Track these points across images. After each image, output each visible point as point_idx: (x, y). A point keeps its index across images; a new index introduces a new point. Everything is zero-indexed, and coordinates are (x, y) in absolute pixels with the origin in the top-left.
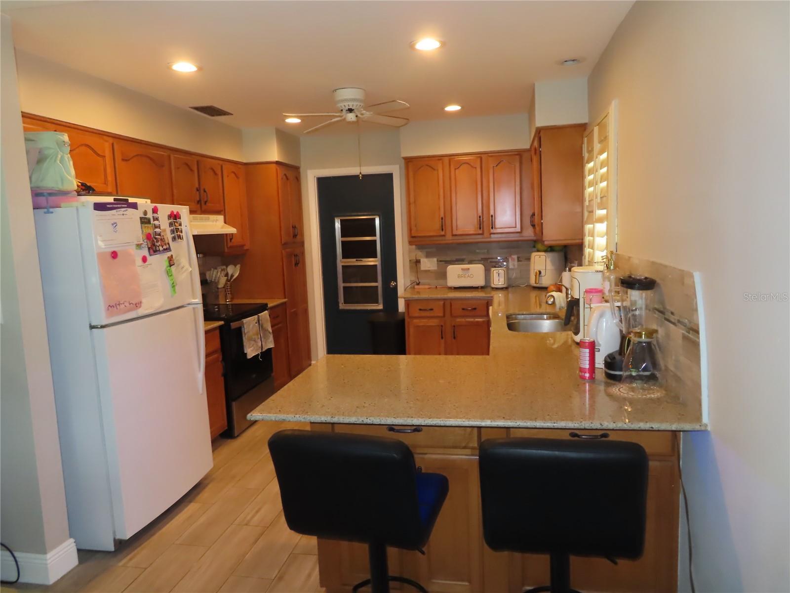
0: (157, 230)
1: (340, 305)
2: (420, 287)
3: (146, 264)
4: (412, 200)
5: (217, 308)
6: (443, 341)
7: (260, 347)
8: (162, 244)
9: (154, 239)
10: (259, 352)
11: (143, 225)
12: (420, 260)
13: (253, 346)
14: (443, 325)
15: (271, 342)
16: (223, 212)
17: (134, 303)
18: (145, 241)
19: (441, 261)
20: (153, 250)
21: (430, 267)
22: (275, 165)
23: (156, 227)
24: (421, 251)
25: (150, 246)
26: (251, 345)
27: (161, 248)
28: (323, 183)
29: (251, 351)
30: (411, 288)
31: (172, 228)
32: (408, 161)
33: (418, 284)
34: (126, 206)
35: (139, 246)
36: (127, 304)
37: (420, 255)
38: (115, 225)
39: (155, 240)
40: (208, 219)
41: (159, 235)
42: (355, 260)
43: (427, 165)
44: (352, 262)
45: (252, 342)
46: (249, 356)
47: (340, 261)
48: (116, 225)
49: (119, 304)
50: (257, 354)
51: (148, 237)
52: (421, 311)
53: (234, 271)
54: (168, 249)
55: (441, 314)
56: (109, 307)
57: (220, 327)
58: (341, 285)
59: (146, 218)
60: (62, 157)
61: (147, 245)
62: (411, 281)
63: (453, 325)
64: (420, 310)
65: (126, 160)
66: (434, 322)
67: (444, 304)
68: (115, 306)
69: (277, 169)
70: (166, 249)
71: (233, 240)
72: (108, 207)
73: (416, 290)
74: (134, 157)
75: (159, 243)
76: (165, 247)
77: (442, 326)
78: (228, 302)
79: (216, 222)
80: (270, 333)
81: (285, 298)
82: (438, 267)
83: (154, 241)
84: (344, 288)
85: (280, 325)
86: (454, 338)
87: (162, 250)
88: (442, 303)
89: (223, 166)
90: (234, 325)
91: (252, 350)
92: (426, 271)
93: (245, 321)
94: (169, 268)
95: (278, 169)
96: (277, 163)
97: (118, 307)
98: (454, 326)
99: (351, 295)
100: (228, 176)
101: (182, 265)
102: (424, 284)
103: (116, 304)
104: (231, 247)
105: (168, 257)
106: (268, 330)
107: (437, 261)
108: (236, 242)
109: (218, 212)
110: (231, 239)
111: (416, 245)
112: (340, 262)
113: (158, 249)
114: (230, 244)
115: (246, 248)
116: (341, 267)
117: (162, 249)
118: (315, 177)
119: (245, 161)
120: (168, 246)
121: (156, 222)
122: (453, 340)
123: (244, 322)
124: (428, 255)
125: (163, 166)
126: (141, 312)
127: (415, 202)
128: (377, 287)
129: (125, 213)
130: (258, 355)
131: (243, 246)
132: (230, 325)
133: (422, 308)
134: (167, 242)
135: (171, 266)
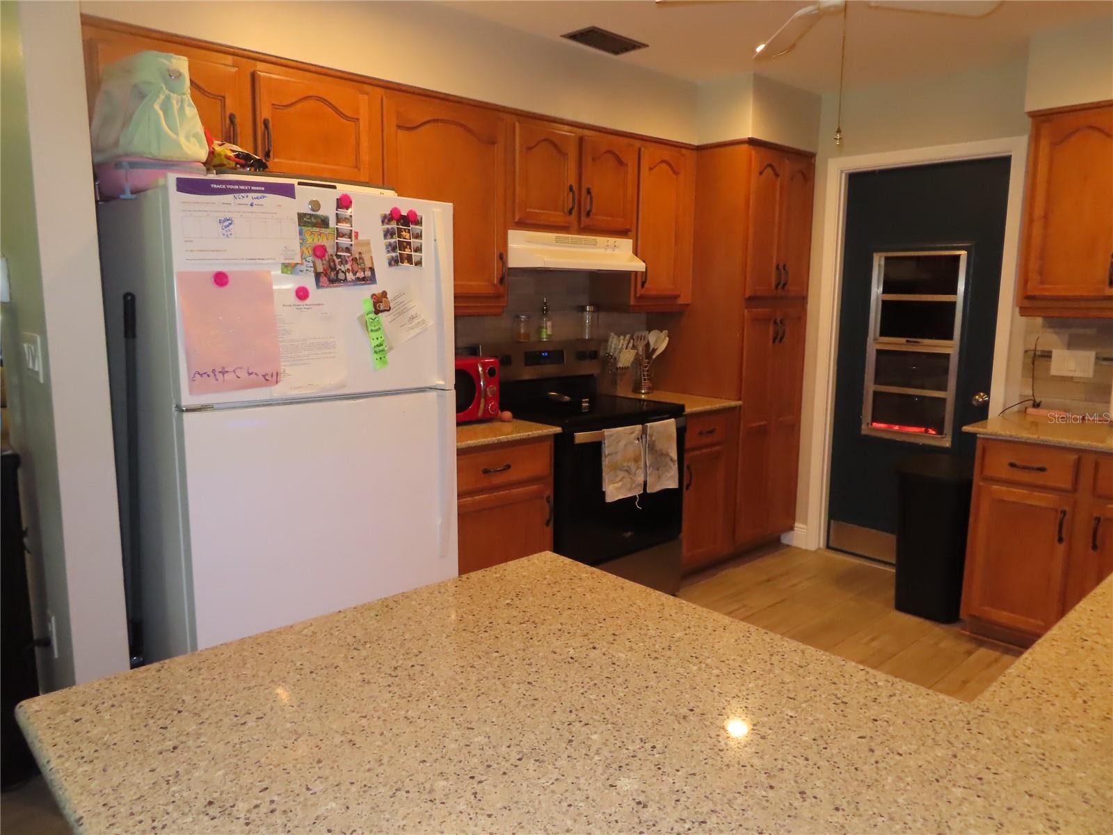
0: (344, 241)
1: (864, 427)
2: (1040, 412)
3: (308, 301)
4: (1039, 212)
5: (586, 402)
6: (1061, 548)
7: (639, 485)
8: (356, 269)
9: (335, 257)
10: (637, 492)
11: (305, 229)
12: (1051, 352)
13: (621, 480)
14: (1067, 509)
15: (672, 477)
16: (633, 233)
17: (261, 372)
18: (310, 259)
19: (1105, 359)
20: (330, 275)
21: (1075, 371)
22: (746, 146)
23: (340, 234)
24: (1056, 333)
25: (320, 269)
26: (618, 479)
27: (350, 276)
28: (859, 184)
29: (615, 490)
30: (1019, 412)
31: (392, 241)
32: (1042, 118)
33: (1037, 405)
34: (263, 189)
35: (289, 268)
36: (243, 374)
37: (1050, 340)
38: (227, 222)
39: (337, 261)
40: (595, 244)
41: (348, 250)
42: (903, 340)
43: (1091, 127)
44: (897, 343)
45: (621, 474)
46: (610, 498)
47: (875, 339)
48: (230, 224)
49: (223, 372)
50: (629, 495)
51: (319, 252)
52: (1013, 469)
53: (659, 341)
54: (371, 279)
55: (1068, 486)
56: (197, 375)
57: (556, 436)
58: (870, 387)
59: (316, 217)
60: (168, 98)
61: (315, 266)
62: (1021, 395)
63: (1095, 515)
64: (1012, 465)
65: (409, 129)
66: (1040, 500)
67: (1079, 459)
68: (212, 375)
69: (750, 156)
70: (364, 279)
71: (646, 285)
72: (214, 188)
73: (1029, 419)
74: (425, 123)
75: (348, 266)
76: (360, 275)
77: (1064, 513)
78: (643, 394)
79: (613, 250)
80: (672, 460)
81: (740, 399)
82: (1095, 371)
83: (334, 261)
84: (876, 394)
85: (717, 448)
86: (1095, 547)
87: (352, 281)
88: (1074, 457)
89: (643, 149)
90: (581, 437)
91: (618, 489)
92: (1064, 379)
93: (607, 432)
94: (373, 316)
95: (753, 152)
96: (752, 142)
97: (220, 376)
98: (1098, 520)
99: (888, 408)
100: (651, 169)
101: (412, 312)
102: (1051, 407)
103: (214, 371)
104: (642, 297)
105: (373, 295)
106: (667, 455)
107: (1097, 358)
108: (653, 288)
109: (622, 233)
110: (643, 284)
111: (1045, 318)
112: (875, 342)
113: (341, 276)
114: (640, 292)
115: (681, 301)
116: (874, 352)
117: (354, 278)
118: (842, 172)
119: (696, 143)
120: (368, 273)
121: (344, 227)
122: (1091, 551)
123: (606, 434)
124: (1074, 343)
125: (494, 143)
126: (276, 391)
127: (1046, 217)
128: (943, 400)
129: (255, 202)
130: (634, 497)
131: (677, 297)
132: (573, 438)
133: (1018, 463)
134: (368, 265)
135: (377, 312)
